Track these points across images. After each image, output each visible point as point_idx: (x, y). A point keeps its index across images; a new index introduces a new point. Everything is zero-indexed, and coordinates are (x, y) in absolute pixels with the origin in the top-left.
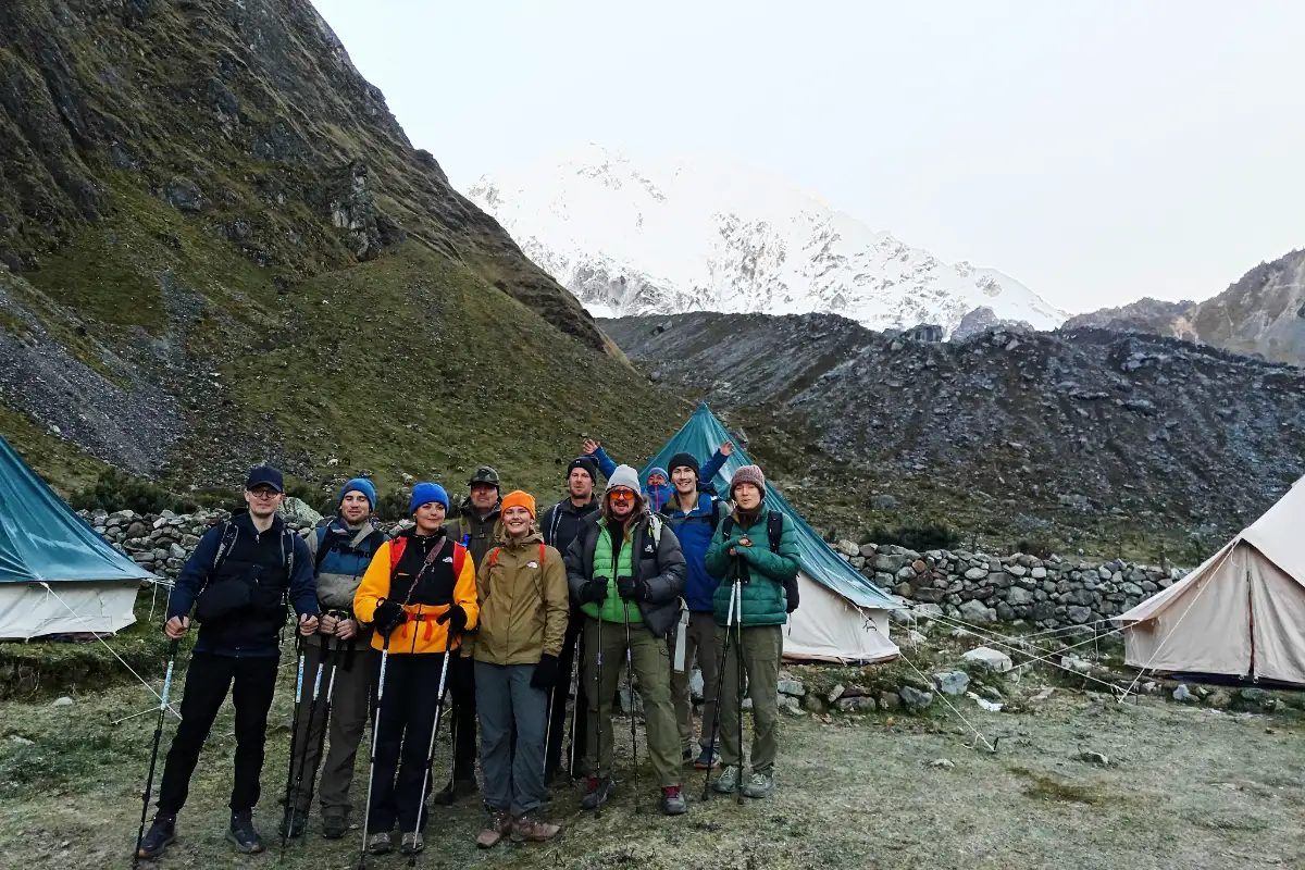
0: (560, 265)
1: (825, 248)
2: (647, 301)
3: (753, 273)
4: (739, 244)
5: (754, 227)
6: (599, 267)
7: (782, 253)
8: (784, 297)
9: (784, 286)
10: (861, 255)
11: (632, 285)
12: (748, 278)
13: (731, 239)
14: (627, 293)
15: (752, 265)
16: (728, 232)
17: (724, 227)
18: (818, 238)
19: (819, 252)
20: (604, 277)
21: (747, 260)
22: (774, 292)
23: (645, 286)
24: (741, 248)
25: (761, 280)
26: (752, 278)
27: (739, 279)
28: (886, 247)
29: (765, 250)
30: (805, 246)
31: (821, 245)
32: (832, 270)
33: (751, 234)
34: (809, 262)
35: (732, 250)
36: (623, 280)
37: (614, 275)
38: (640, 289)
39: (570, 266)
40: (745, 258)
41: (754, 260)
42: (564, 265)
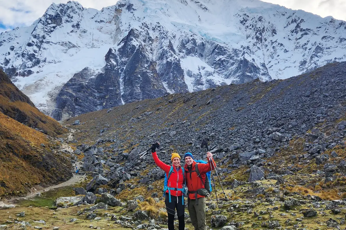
0: (172, 37)
1: (298, 26)
2: (219, 54)
3: (261, 40)
4: (251, 27)
5: (257, 19)
6: (192, 38)
7: (274, 30)
8: (283, 50)
9: (282, 45)
10: (320, 27)
11: (208, 46)
12: (260, 42)
13: (247, 25)
14: (206, 50)
15: (261, 36)
16: (244, 22)
17: (242, 20)
18: (290, 22)
19: (294, 28)
20: (194, 42)
21: (258, 34)
22: (277, 48)
23: (217, 46)
24: (253, 29)
25: (266, 43)
26: (261, 42)
27: (256, 43)
28: (332, 23)
29: (265, 29)
30: (285, 26)
31: (295, 25)
32: (305, 36)
33: (256, 22)
34: (289, 33)
35: (248, 30)
36: (203, 45)
37: (199, 42)
38: (214, 48)
39: (177, 37)
40: (256, 33)
41: (261, 34)
42: (174, 37)
